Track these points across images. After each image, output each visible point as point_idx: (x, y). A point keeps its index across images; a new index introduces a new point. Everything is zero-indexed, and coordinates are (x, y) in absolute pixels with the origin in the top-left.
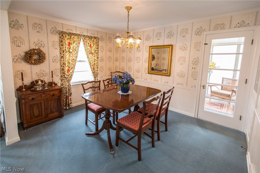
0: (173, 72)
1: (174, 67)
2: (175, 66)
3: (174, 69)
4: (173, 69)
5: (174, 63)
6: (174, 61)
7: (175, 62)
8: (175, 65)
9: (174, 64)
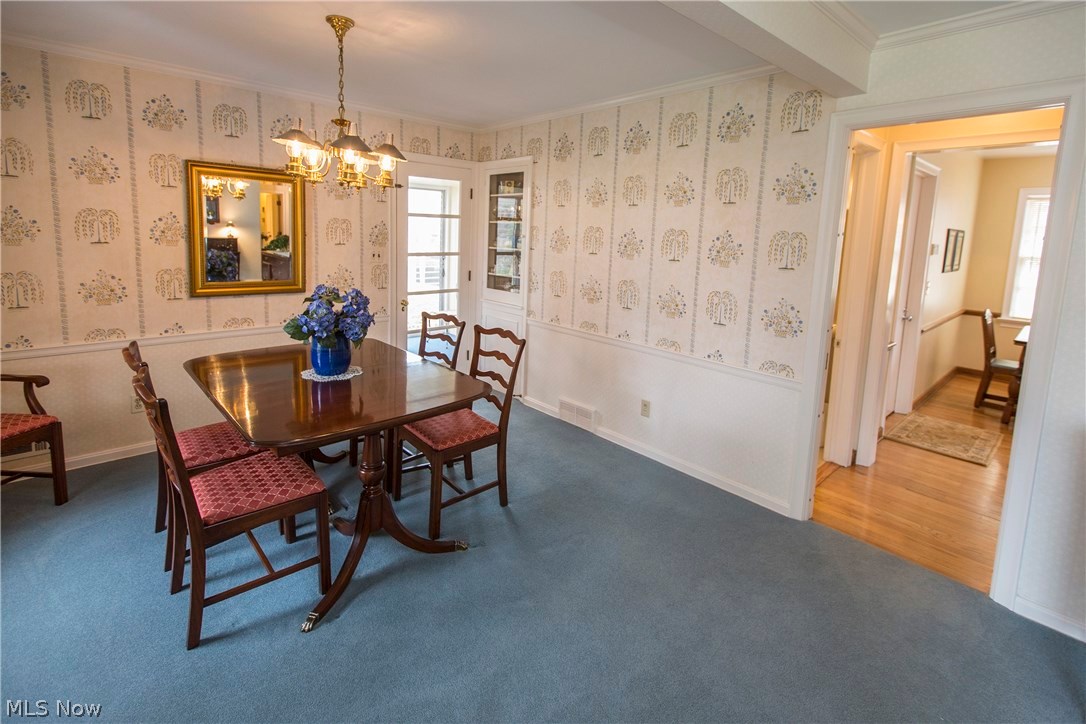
0: (314, 273)
1: (316, 257)
2: (317, 253)
3: (317, 262)
4: (314, 263)
5: (313, 239)
6: (313, 234)
7: (316, 236)
8: (317, 249)
9: (314, 247)
